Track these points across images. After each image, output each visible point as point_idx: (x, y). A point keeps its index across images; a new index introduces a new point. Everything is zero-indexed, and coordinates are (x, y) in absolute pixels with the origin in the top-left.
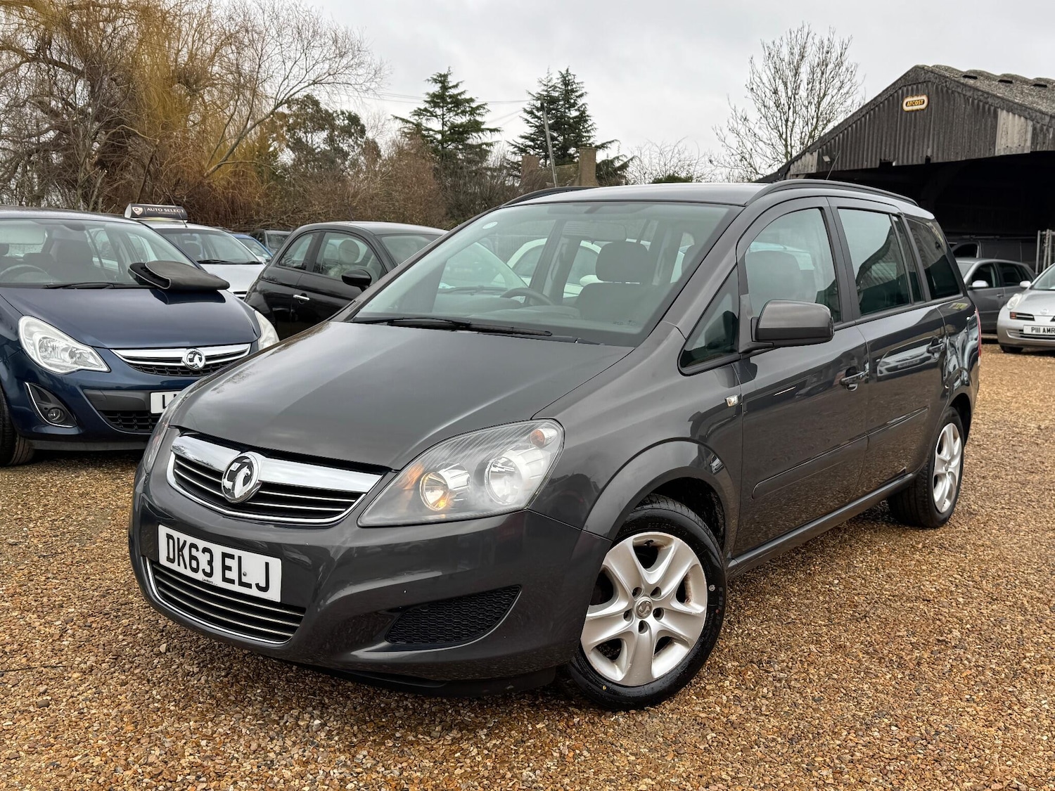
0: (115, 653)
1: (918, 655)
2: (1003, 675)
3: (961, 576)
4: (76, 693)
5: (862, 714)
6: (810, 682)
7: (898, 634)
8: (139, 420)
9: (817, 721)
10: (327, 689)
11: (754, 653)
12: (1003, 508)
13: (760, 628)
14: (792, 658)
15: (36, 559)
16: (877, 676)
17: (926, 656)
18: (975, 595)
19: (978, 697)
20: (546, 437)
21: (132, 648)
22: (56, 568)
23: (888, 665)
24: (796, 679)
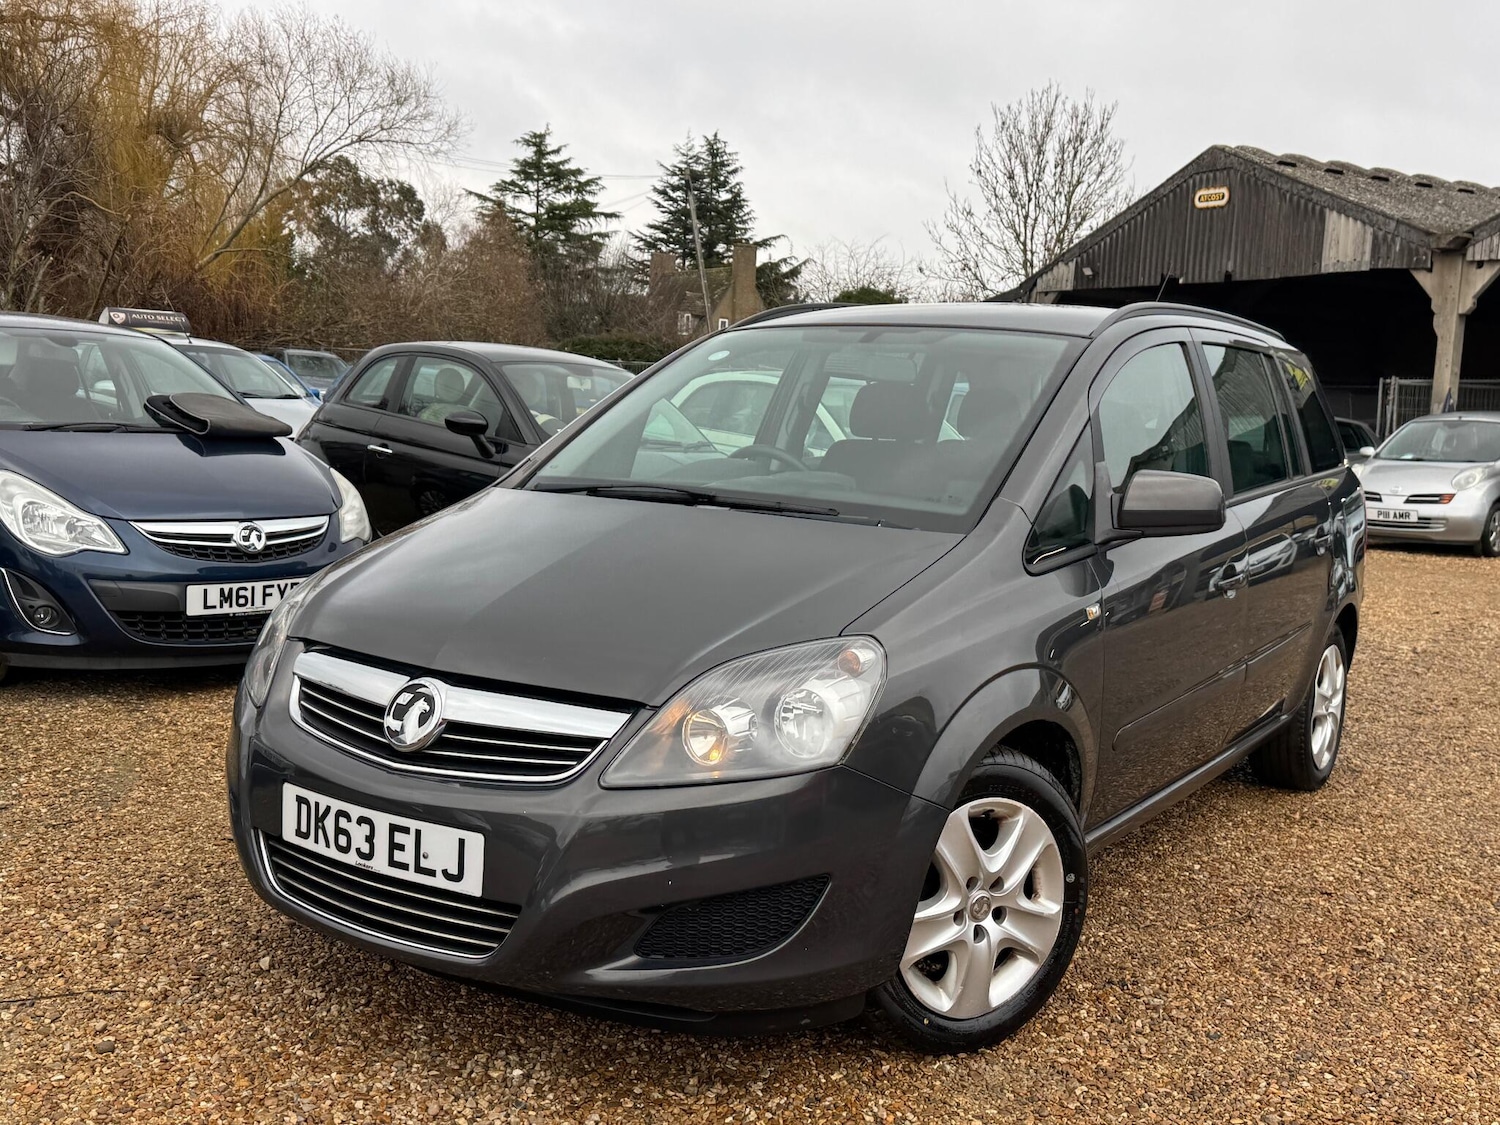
0: (195, 971)
1: (1334, 971)
2: (1456, 999)
3: (1364, 859)
4: (151, 1032)
5: (1279, 1056)
6: (1198, 1011)
7: (1301, 941)
8: (169, 626)
9: (1221, 1067)
10: (519, 1023)
11: (1111, 970)
12: (1394, 764)
13: (1110, 934)
14: (1165, 977)
15: (42, 829)
16: (1286, 1002)
17: (1345, 973)
18: (1389, 886)
19: (1429, 1030)
20: (862, 661)
21: (218, 963)
22: (75, 844)
23: (1298, 986)
24: (1178, 1008)
